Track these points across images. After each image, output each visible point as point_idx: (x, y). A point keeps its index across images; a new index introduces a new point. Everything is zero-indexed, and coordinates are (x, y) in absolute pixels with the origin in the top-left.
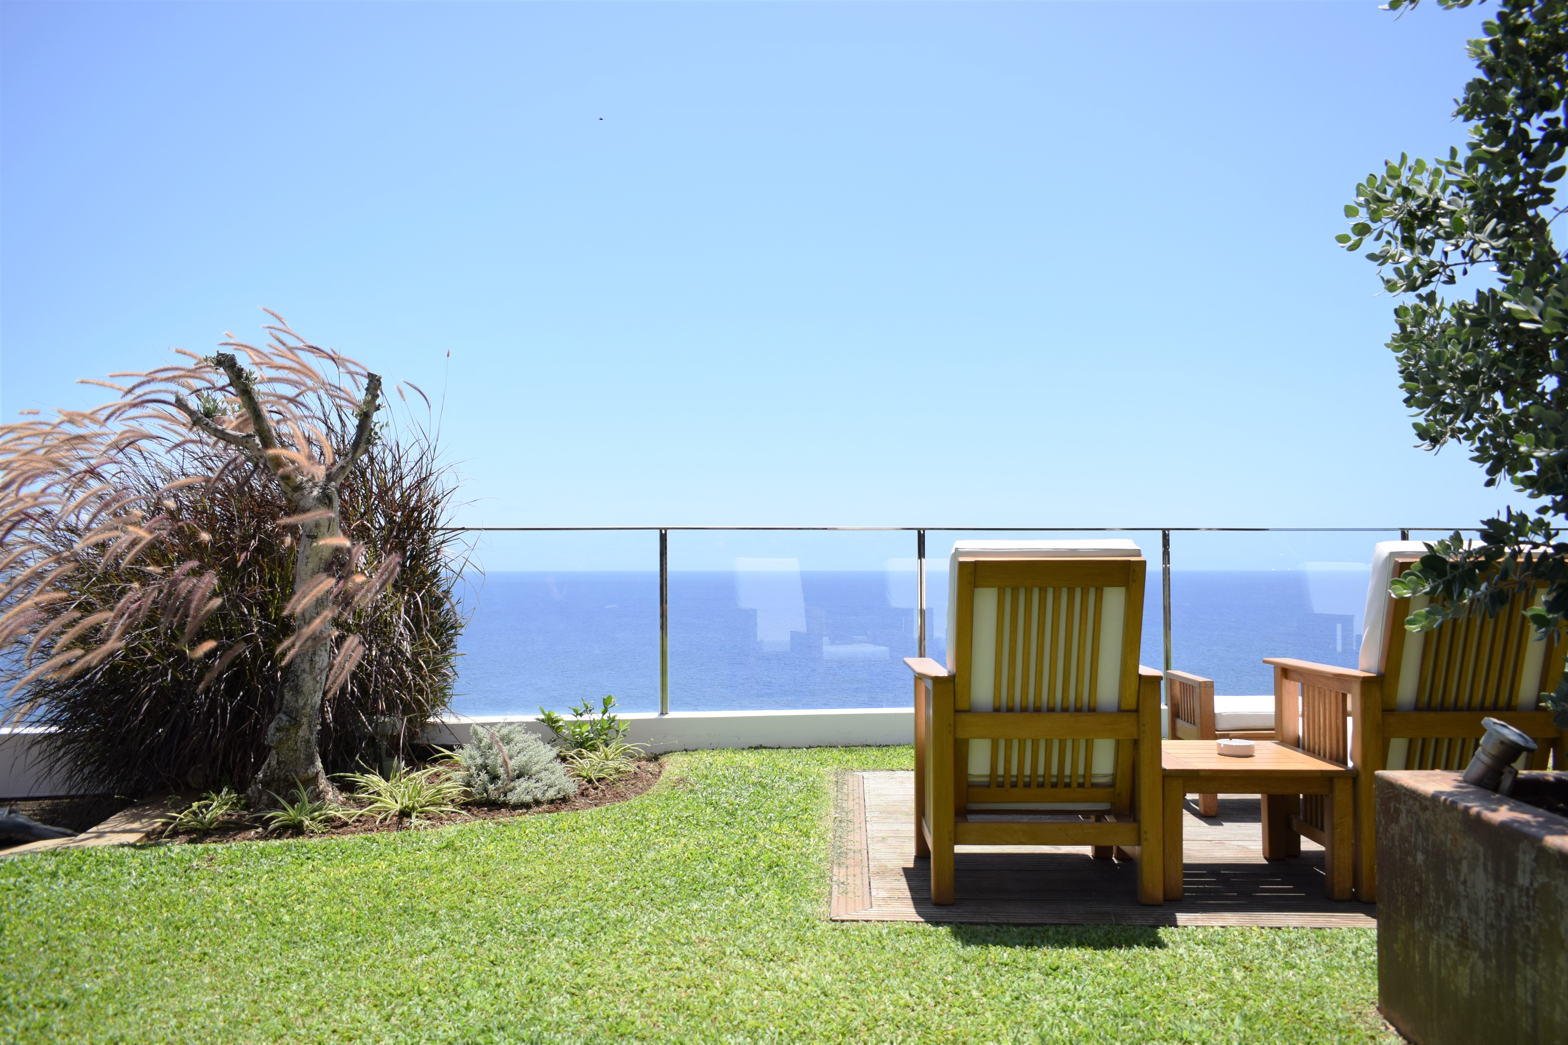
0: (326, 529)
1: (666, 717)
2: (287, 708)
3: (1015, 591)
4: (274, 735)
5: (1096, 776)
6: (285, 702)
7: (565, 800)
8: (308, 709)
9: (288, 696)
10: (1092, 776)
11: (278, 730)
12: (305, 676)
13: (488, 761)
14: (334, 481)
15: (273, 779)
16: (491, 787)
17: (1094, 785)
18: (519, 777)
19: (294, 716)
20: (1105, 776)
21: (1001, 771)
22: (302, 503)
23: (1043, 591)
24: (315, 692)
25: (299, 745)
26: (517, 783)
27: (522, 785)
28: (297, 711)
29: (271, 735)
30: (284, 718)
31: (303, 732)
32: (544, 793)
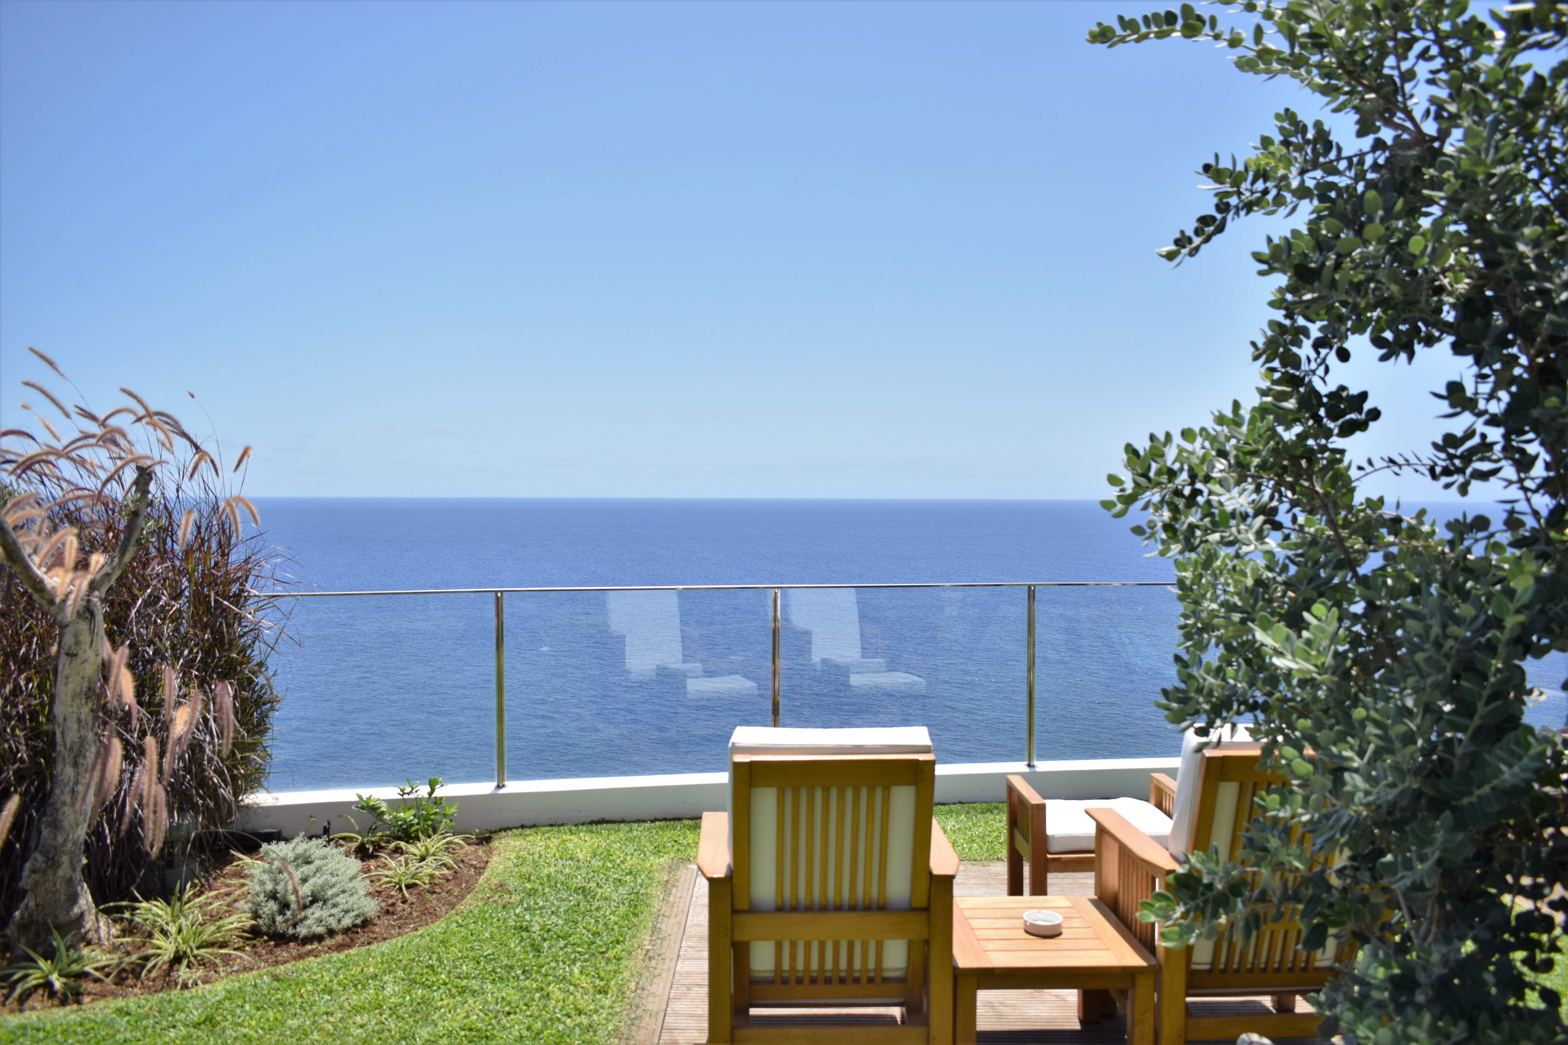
0: (88, 645)
1: (502, 791)
2: (44, 847)
3: (796, 790)
4: (29, 877)
5: (887, 970)
6: (42, 840)
7: (366, 923)
8: (69, 845)
9: (45, 832)
10: (882, 970)
11: (34, 871)
12: (65, 809)
13: (280, 888)
14: (98, 590)
15: (31, 922)
16: (279, 919)
17: (885, 980)
18: (312, 903)
19: (51, 856)
20: (897, 970)
21: (786, 966)
22: (59, 618)
23: (826, 790)
24: (77, 825)
25: (58, 885)
26: (309, 911)
27: (316, 912)
28: (56, 849)
29: (27, 879)
30: (40, 858)
31: (64, 871)
32: (339, 921)
